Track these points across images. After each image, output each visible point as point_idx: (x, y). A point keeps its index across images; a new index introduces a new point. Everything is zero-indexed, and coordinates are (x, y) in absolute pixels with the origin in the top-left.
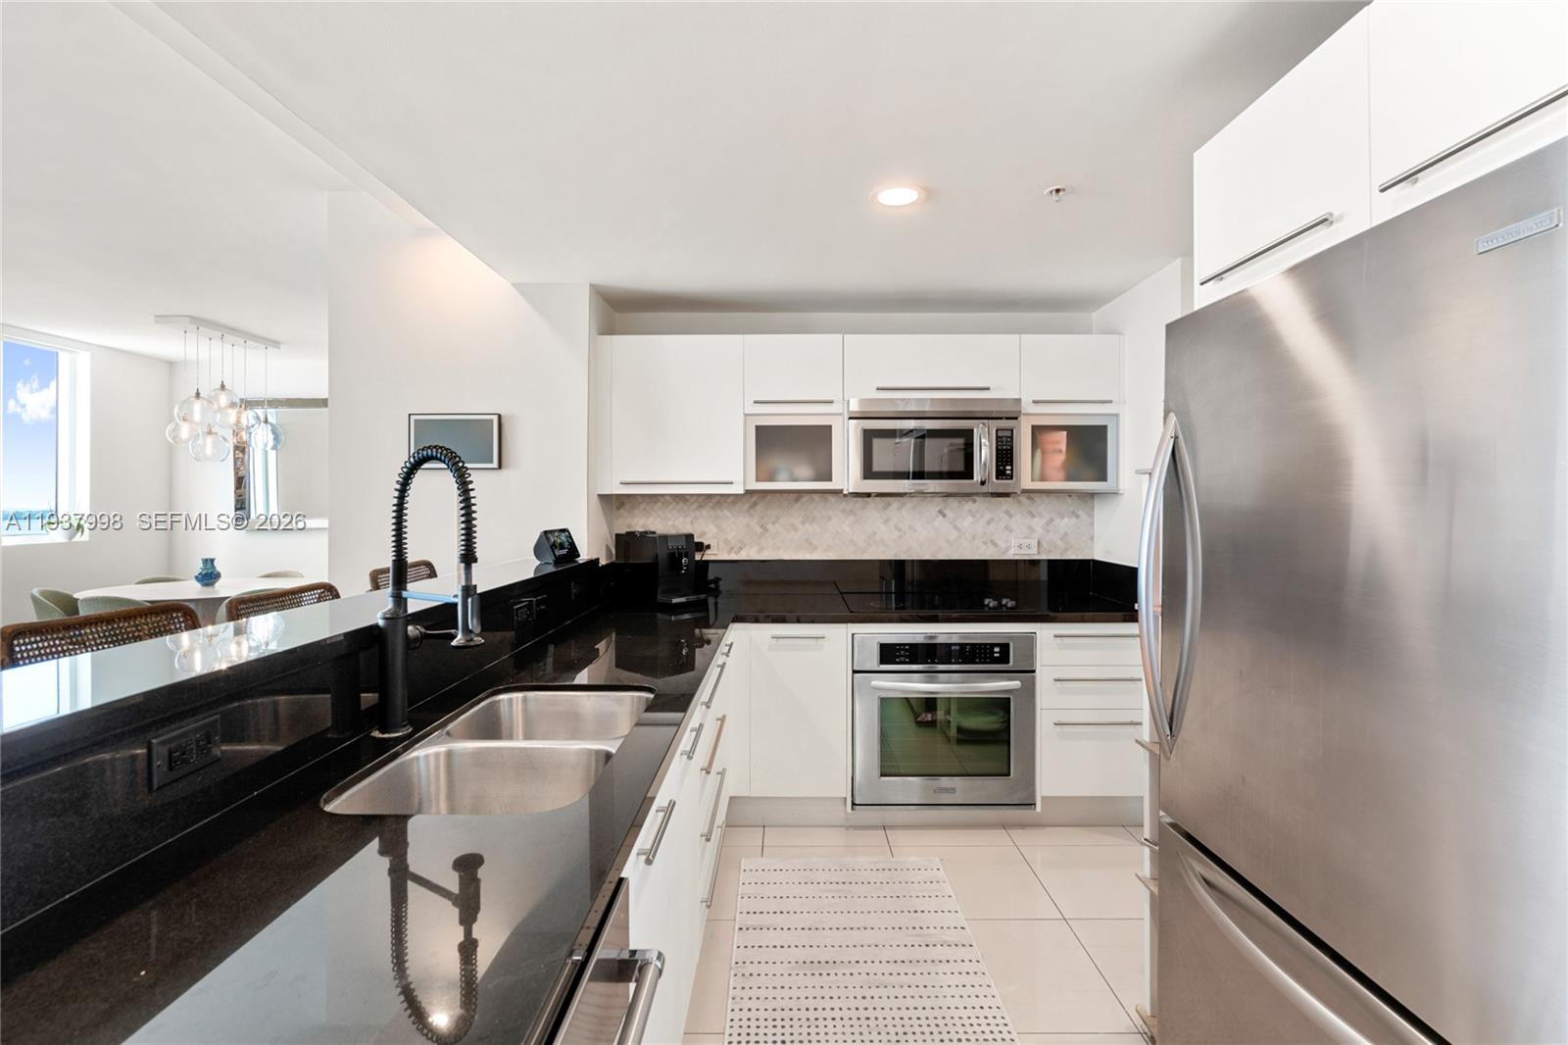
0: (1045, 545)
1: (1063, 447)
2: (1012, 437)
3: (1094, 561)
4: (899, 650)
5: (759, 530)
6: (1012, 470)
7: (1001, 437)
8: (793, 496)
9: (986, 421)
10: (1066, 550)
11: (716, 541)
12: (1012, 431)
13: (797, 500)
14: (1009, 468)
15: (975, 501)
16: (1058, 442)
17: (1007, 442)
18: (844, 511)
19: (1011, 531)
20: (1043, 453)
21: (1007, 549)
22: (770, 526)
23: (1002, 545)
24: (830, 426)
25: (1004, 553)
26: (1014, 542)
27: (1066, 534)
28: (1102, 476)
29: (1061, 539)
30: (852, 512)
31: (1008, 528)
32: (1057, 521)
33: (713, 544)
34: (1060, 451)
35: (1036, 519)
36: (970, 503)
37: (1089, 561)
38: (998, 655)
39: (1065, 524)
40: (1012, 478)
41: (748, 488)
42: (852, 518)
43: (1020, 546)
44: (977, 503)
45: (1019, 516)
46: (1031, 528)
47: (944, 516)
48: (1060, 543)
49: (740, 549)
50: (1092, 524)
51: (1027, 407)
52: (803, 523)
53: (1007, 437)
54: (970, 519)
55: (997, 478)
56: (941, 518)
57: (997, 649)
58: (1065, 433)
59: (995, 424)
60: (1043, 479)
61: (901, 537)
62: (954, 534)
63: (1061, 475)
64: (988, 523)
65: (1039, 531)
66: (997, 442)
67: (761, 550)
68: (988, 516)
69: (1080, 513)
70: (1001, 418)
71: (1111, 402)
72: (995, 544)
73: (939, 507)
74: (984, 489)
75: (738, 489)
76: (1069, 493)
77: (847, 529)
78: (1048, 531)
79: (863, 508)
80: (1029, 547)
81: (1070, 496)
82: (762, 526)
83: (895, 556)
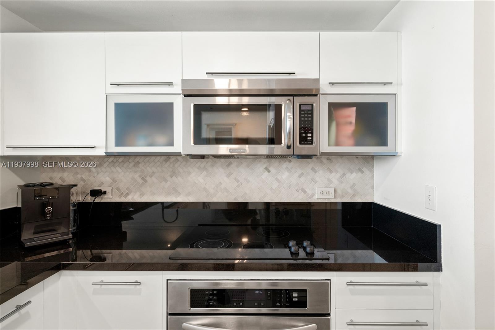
0: (339, 192)
1: (353, 120)
2: (312, 110)
3: (375, 204)
4: (207, 295)
5: (140, 181)
6: (312, 137)
7: (303, 110)
8: (163, 158)
9: (291, 98)
10: (354, 195)
11: (111, 188)
12: (312, 105)
13: (166, 161)
14: (309, 135)
15: (290, 161)
16: (349, 116)
17: (308, 114)
18: (199, 168)
19: (316, 182)
20: (338, 125)
21: (313, 195)
22: (148, 178)
23: (309, 192)
24: (173, 103)
25: (310, 198)
26: (318, 190)
27: (354, 185)
28: (383, 142)
29: (351, 188)
30: (205, 169)
31: (313, 180)
32: (348, 175)
33: (108, 190)
34: (351, 123)
35: (333, 174)
36: (287, 163)
37: (370, 203)
38: (296, 299)
39: (353, 177)
40: (312, 143)
41: (108, 151)
42: (205, 173)
43: (322, 193)
44: (292, 163)
45: (321, 172)
46: (329, 180)
47: (269, 171)
48: (350, 191)
49: (128, 194)
50: (373, 177)
51: (324, 87)
52: (171, 176)
53: (309, 110)
54: (287, 174)
55: (300, 143)
56: (266, 173)
57: (295, 295)
58: (355, 108)
59: (299, 100)
60: (337, 144)
61: (238, 186)
62: (275, 185)
63: (351, 141)
64: (300, 177)
65: (336, 182)
66: (300, 114)
67: (142, 195)
68: (299, 172)
69: (364, 169)
70: (304, 95)
71: (391, 83)
72: (305, 192)
73: (265, 166)
74: (290, 152)
75: (101, 152)
76: (357, 156)
77: (202, 181)
78: (342, 183)
79: (213, 166)
80: (328, 193)
81: (357, 158)
82: (143, 179)
83: (235, 199)
